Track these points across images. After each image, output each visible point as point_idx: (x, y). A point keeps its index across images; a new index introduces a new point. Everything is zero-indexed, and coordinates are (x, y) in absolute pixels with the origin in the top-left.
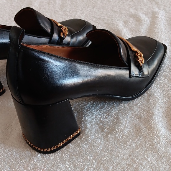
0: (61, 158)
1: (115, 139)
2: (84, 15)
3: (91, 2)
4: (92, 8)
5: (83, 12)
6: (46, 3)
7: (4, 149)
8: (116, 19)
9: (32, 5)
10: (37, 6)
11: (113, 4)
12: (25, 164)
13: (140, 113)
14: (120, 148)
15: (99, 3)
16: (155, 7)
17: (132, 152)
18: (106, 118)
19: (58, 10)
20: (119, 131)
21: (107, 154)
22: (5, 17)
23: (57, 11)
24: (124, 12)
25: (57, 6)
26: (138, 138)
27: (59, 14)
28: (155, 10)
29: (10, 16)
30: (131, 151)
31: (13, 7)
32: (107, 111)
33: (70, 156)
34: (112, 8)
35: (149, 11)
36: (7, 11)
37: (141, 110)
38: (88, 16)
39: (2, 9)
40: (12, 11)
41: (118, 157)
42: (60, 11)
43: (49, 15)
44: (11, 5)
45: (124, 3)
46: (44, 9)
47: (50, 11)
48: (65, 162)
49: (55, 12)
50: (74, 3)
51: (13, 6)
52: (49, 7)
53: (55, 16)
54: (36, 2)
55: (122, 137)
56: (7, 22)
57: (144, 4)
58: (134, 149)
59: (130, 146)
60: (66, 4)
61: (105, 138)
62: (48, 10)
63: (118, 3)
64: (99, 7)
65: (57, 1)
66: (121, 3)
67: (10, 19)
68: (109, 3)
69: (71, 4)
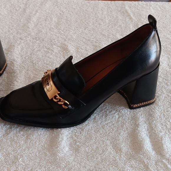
0: (39, 164)
1: (85, 152)
2: (76, 35)
3: (84, 23)
4: (84, 29)
5: (75, 32)
6: (43, 19)
8: (103, 42)
9: (30, 19)
10: (35, 21)
11: (103, 28)
12: (9, 166)
13: (109, 132)
14: (88, 160)
15: (90, 25)
17: (98, 164)
18: (81, 133)
19: (54, 27)
20: (89, 146)
21: (77, 164)
22: (5, 28)
23: (52, 28)
24: (111, 36)
25: (53, 23)
26: (104, 153)
27: (54, 32)
29: (9, 28)
30: (96, 163)
31: (13, 20)
32: (82, 126)
33: (46, 163)
34: (101, 31)
36: (7, 23)
37: (111, 130)
38: (80, 36)
39: (3, 20)
40: (12, 23)
41: (86, 168)
42: (55, 28)
43: (44, 31)
44: (11, 18)
45: (113, 27)
46: (41, 25)
47: (46, 27)
48: (42, 168)
49: (50, 29)
50: (68, 22)
51: (13, 18)
52: (46, 23)
53: (50, 33)
54: (34, 17)
55: (91, 151)
56: (6, 34)
58: (99, 162)
59: (97, 159)
60: (61, 23)
62: (44, 27)
63: (107, 27)
64: (91, 29)
65: (53, 19)
66: (110, 27)
67: (9, 32)
68: (100, 26)
69: (66, 23)
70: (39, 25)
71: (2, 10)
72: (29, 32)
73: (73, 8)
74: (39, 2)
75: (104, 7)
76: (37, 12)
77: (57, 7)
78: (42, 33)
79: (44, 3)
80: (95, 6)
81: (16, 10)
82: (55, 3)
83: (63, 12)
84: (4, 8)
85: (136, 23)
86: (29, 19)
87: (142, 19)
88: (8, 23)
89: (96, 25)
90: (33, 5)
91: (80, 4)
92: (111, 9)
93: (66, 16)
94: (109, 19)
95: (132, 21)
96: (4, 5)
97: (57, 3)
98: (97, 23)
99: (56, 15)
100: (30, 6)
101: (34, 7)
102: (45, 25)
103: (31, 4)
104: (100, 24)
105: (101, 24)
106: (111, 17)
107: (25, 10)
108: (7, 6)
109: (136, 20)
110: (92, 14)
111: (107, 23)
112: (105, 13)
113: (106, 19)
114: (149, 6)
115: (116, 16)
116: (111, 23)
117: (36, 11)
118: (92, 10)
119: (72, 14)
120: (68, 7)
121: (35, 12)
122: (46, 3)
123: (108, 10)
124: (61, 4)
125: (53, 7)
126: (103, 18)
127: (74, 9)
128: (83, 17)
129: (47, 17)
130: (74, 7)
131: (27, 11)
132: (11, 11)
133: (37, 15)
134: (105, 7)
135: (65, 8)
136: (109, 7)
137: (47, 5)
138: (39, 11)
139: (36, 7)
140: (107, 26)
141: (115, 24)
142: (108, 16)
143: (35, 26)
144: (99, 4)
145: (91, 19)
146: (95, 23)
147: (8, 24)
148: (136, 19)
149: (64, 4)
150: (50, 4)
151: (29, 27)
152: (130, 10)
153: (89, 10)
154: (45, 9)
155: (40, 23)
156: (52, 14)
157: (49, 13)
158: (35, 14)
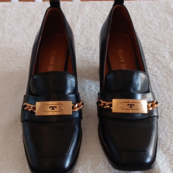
6: (87, 25)
9: (74, 26)
10: (80, 28)
11: (155, 32)
15: (140, 29)
34: (154, 36)
45: (165, 31)
46: (87, 32)
47: (94, 34)
52: (92, 30)
54: (77, 23)
64: (142, 34)
65: (98, 24)
66: (162, 30)
68: (151, 30)
70: (85, 32)
71: (40, 16)
72: (78, 41)
74: (77, 5)
75: (148, 8)
76: (78, 17)
77: (97, 10)
78: (92, 41)
79: (83, 6)
80: (138, 7)
82: (95, 6)
84: (41, 14)
89: (146, 29)
90: (71, 9)
92: (157, 9)
94: (158, 21)
96: (41, 10)
97: (96, 6)
98: (146, 26)
99: (100, 19)
100: (69, 11)
101: (73, 11)
102: (92, 33)
103: (69, 8)
104: (150, 28)
105: (152, 28)
106: (159, 19)
110: (137, 17)
111: (157, 26)
112: (151, 14)
113: (155, 21)
115: (164, 17)
116: (161, 26)
117: (77, 17)
118: (136, 12)
121: (76, 18)
122: (85, 6)
123: (153, 11)
124: (101, 7)
125: (93, 10)
126: (151, 21)
129: (91, 22)
131: (67, 16)
133: (80, 21)
134: (149, 7)
136: (154, 7)
137: (87, 9)
138: (80, 16)
139: (76, 11)
140: (158, 29)
141: (166, 27)
142: (156, 18)
143: (81, 34)
144: (142, 4)
145: (139, 23)
146: (145, 27)
149: (105, 7)
150: (90, 8)
151: (76, 35)
153: (133, 12)
154: (86, 13)
155: (86, 30)
156: (94, 19)
157: (92, 18)
158: (77, 20)
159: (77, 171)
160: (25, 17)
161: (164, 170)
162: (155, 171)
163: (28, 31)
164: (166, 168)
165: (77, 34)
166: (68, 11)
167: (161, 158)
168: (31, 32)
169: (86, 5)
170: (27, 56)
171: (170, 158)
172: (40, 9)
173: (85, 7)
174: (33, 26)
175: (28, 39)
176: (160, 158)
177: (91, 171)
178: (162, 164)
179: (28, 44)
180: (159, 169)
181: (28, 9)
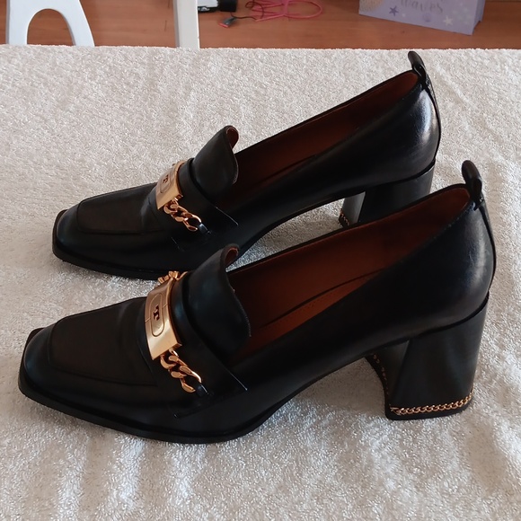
1: (444, 493)
6: (212, 109)
7: (190, 504)
9: (176, 112)
10: (192, 116)
14: (457, 517)
16: (494, 151)
18: (415, 441)
20: (449, 476)
22: (114, 142)
26: (494, 494)
28: (495, 159)
29: (124, 140)
31: (128, 114)
35: (482, 159)
44: (122, 108)
50: (285, 115)
51: (128, 111)
54: (186, 104)
55: (458, 491)
57: (465, 137)
59: (479, 511)
60: (268, 119)
61: (419, 491)
65: (241, 108)
67: (128, 151)
69: (279, 120)
70: (206, 128)
72: (186, 150)
73: (287, 75)
75: (374, 69)
76: (188, 88)
77: (240, 71)
79: (203, 61)
80: (347, 66)
81: (128, 84)
82: (234, 61)
83: (262, 87)
84: (91, 79)
85: (478, 114)
86: (172, 110)
87: (492, 103)
88: (116, 124)
90: (172, 68)
91: (305, 62)
93: (276, 100)
95: (464, 109)
96: (89, 69)
97: (238, 61)
99: (246, 95)
100: (165, 73)
101: (177, 72)
103: (164, 65)
107: (152, 83)
108: (98, 71)
109: (475, 107)
114: (499, 63)
117: (186, 87)
118: (343, 80)
119: (289, 91)
120: (272, 72)
121: (184, 90)
122: (207, 60)
124: (252, 63)
125: (230, 72)
127: (292, 77)
128: (323, 99)
129: (221, 102)
130: (289, 71)
131: (161, 85)
132: (113, 88)
133: (192, 99)
134: (377, 67)
135: (266, 76)
137: (213, 68)
138: (193, 86)
139: (183, 73)
143: (195, 133)
144: (359, 59)
147: (119, 129)
148: (475, 102)
149: (261, 63)
150: (220, 65)
151: (181, 134)
152: (450, 77)
153: (335, 78)
154: (209, 78)
155: (208, 124)
156: (232, 94)
157: (226, 92)
158: (187, 95)
159: (169, 463)
160: (45, 84)
161: (384, 462)
162: (361, 464)
163: (53, 121)
164: (389, 458)
165: (184, 131)
166: (162, 71)
167: (378, 434)
168: (62, 123)
169: (211, 58)
170: (52, 186)
171: (401, 435)
172: (88, 66)
173: (210, 64)
174: (68, 110)
175: (54, 144)
176: (375, 434)
177: (204, 462)
178: (379, 450)
179: (53, 155)
180: (370, 461)
181: (54, 63)
